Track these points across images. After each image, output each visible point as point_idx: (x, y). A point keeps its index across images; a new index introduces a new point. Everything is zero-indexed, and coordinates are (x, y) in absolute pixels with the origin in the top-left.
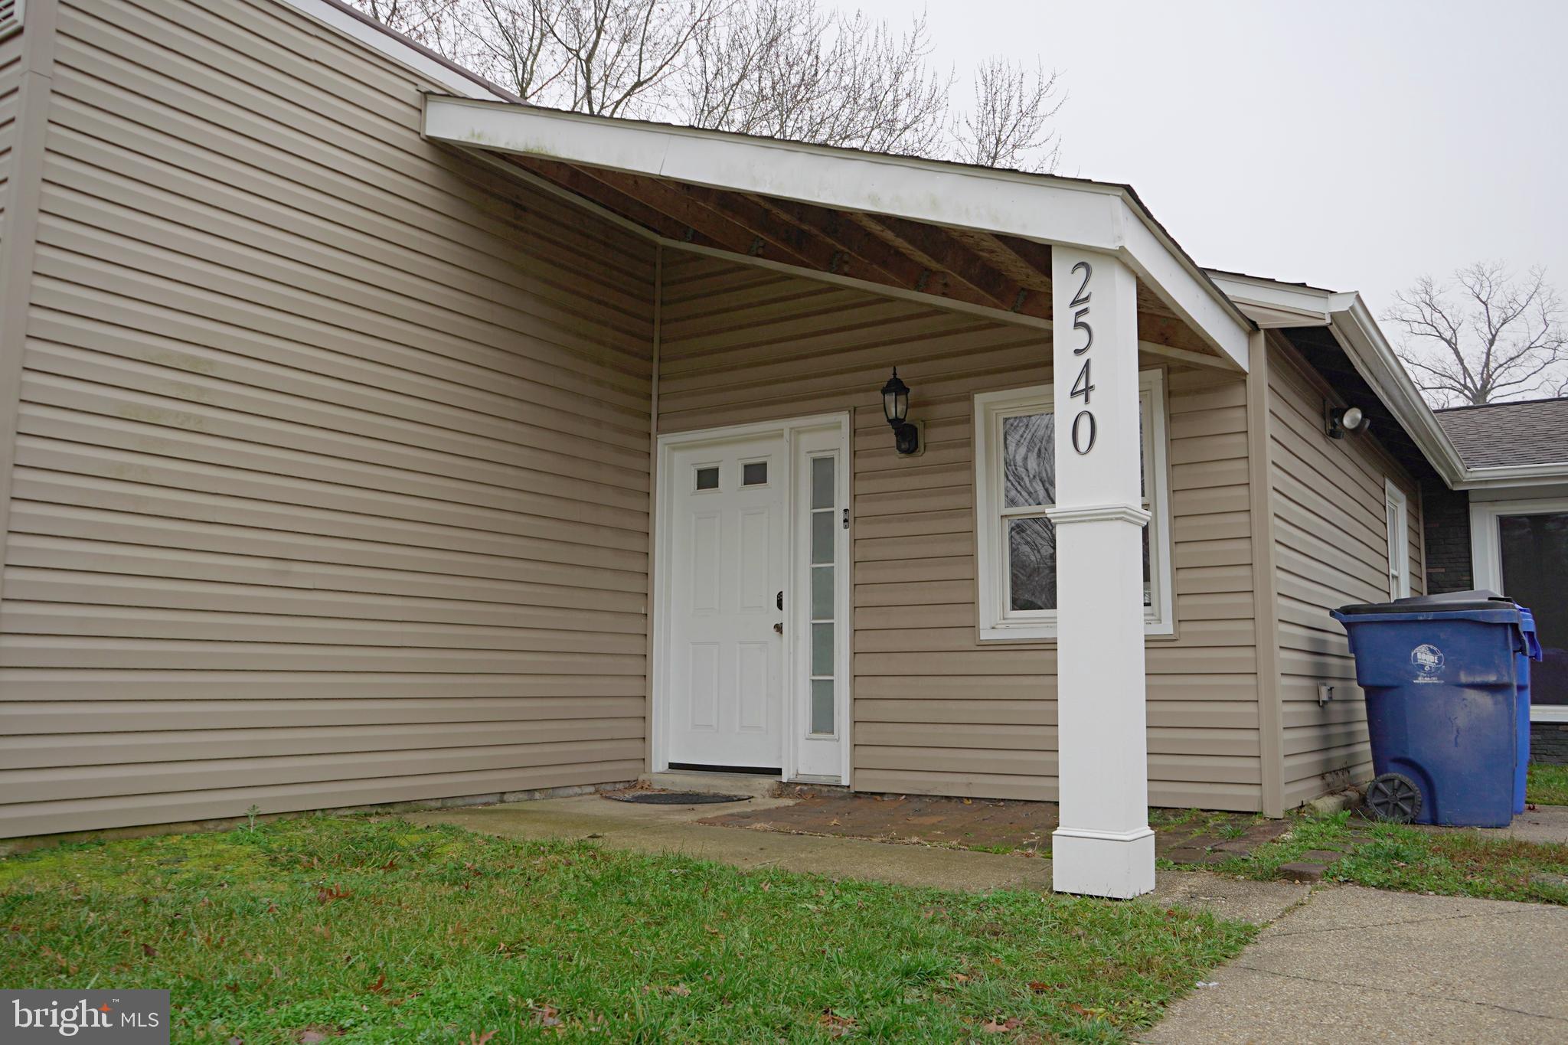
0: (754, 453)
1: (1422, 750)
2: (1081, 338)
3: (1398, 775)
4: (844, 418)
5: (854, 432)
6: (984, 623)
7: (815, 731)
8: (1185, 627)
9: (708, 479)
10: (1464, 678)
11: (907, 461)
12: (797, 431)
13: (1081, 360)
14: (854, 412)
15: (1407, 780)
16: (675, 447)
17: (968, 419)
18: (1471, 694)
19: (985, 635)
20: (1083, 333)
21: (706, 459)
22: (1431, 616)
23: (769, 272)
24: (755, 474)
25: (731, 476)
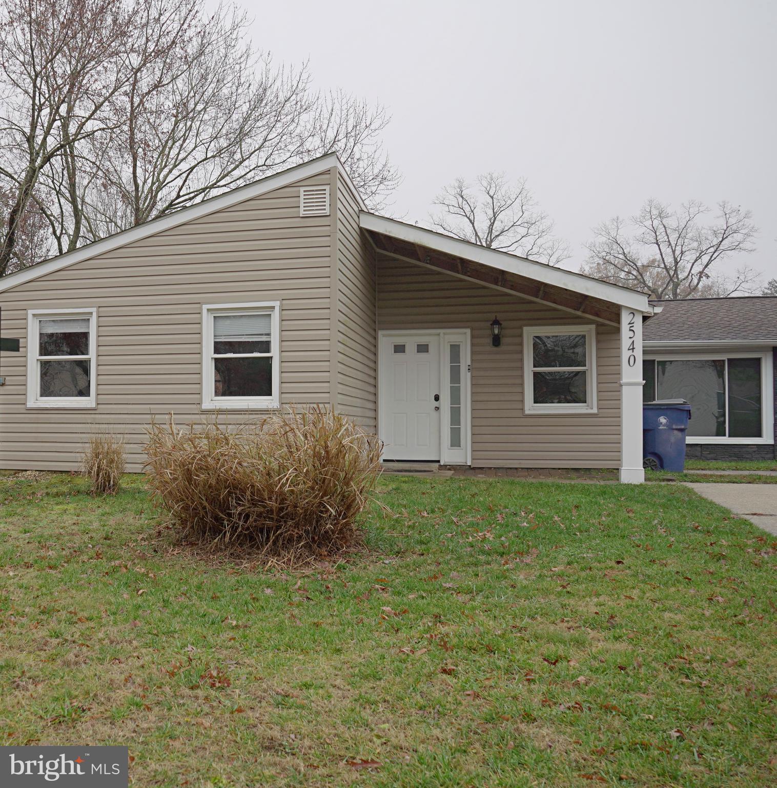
0: (423, 340)
1: (660, 450)
2: (631, 334)
3: (652, 458)
4: (468, 331)
5: (473, 337)
6: (526, 408)
7: (451, 446)
8: (601, 411)
9: (400, 349)
10: (674, 427)
11: (495, 349)
12: (444, 334)
13: (631, 340)
14: (472, 329)
15: (655, 460)
16: (384, 336)
17: (521, 336)
18: (676, 432)
19: (527, 412)
20: (632, 332)
21: (400, 341)
22: (666, 407)
23: (432, 270)
24: (423, 348)
25: (411, 348)
